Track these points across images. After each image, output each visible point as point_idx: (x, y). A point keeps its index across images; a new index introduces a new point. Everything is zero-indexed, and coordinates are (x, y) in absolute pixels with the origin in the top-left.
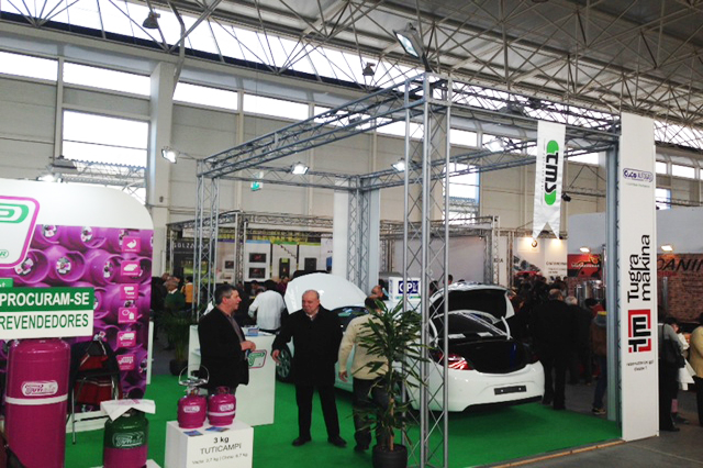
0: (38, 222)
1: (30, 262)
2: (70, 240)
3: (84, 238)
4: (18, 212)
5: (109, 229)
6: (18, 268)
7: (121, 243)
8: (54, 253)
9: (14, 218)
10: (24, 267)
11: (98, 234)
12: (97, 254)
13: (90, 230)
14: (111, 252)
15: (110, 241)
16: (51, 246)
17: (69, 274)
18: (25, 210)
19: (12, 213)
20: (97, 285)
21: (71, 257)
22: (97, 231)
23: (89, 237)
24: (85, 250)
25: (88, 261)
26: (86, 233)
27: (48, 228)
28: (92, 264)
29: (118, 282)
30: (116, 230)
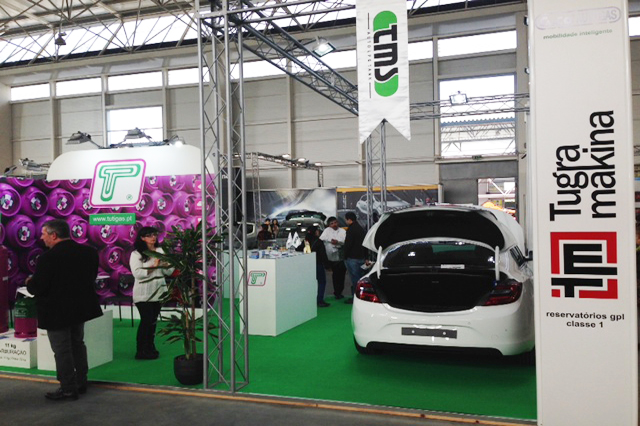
0: (146, 175)
1: (143, 202)
2: (163, 184)
3: (172, 184)
4: (135, 168)
5: (187, 176)
6: (137, 206)
7: (194, 185)
8: (156, 195)
9: (134, 173)
10: (141, 206)
11: (180, 179)
12: (180, 194)
13: (175, 178)
14: (189, 193)
15: (187, 184)
16: (154, 190)
17: (165, 209)
18: (138, 166)
19: (132, 169)
20: (181, 217)
21: (166, 198)
22: (179, 177)
23: (175, 183)
24: (173, 192)
25: (175, 200)
26: (173, 180)
27: (151, 178)
28: (177, 202)
29: (194, 215)
30: (189, 177)
